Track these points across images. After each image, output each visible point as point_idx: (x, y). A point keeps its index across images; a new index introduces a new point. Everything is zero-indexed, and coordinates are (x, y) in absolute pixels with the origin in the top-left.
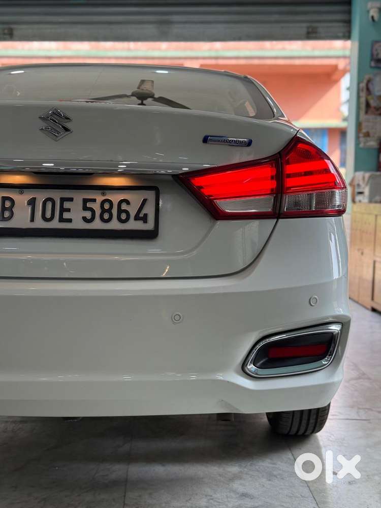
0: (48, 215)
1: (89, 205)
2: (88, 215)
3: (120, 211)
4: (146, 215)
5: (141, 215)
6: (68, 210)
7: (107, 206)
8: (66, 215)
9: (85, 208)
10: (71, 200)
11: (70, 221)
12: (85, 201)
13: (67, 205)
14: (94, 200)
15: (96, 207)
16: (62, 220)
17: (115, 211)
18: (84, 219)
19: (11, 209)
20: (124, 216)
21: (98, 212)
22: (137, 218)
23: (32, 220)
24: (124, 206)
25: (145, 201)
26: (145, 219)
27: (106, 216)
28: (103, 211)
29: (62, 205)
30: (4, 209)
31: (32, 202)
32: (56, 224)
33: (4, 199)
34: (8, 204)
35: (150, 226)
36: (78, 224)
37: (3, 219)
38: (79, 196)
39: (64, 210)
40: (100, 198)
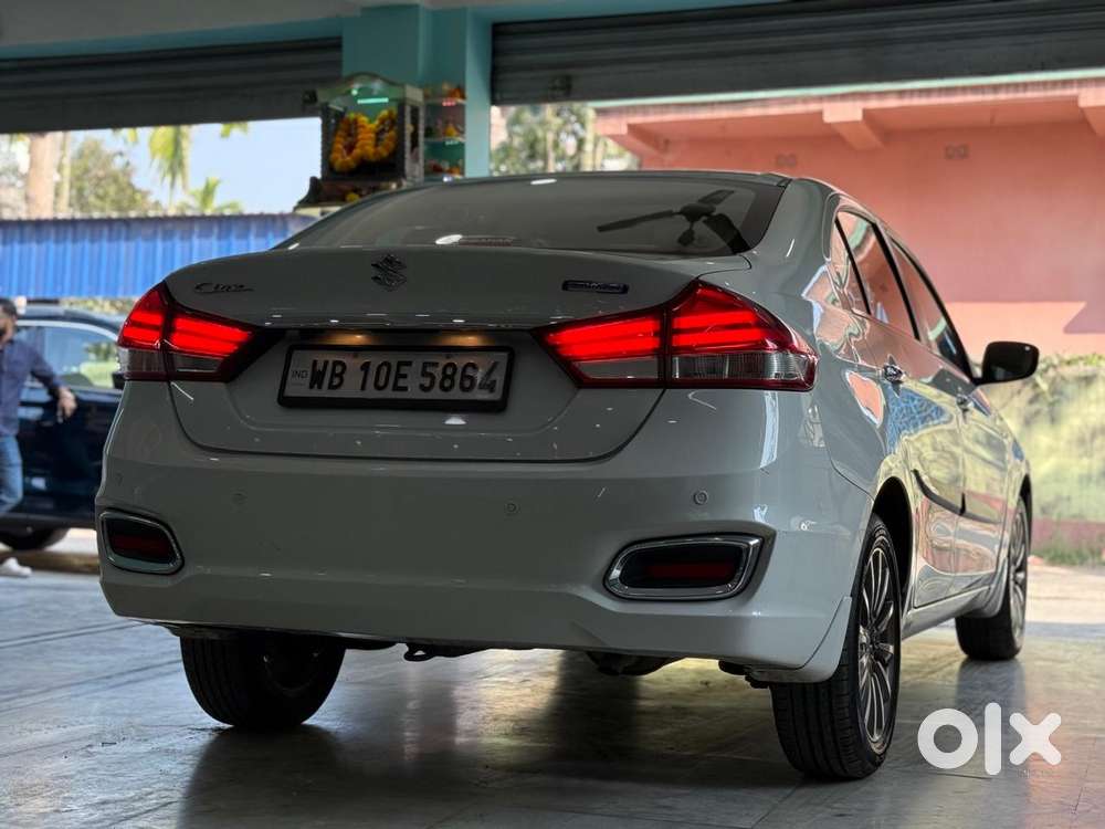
0: (381, 383)
1: (428, 370)
2: (427, 382)
3: (464, 376)
4: (493, 383)
5: (488, 383)
6: (405, 376)
7: (449, 372)
8: (401, 383)
9: (424, 374)
10: (409, 364)
11: (405, 389)
12: (425, 365)
13: (404, 370)
14: (436, 364)
15: (437, 371)
16: (396, 388)
17: (458, 378)
18: (422, 387)
19: (340, 376)
20: (467, 384)
21: (439, 378)
22: (482, 387)
23: (363, 388)
24: (470, 372)
25: (495, 365)
26: (491, 388)
27: (447, 383)
28: (445, 376)
29: (398, 370)
30: (333, 374)
31: (365, 367)
32: (389, 393)
33: (336, 363)
34: (339, 369)
35: (496, 396)
36: (414, 393)
37: (331, 387)
38: (418, 360)
39: (400, 376)
40: (443, 362)
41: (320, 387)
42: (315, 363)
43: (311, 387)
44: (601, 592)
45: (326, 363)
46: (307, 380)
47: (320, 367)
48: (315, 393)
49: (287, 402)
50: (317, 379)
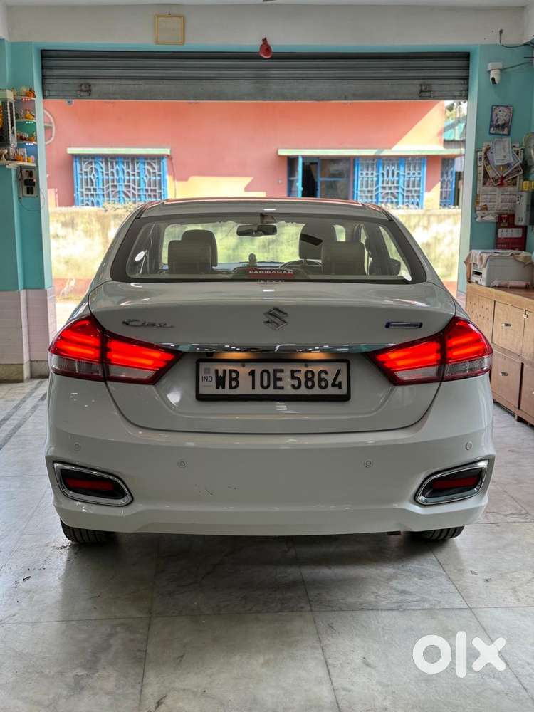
0: (265, 384)
1: (296, 375)
2: (296, 383)
3: (320, 380)
4: (340, 383)
5: (337, 383)
6: (280, 379)
7: (309, 375)
8: (279, 384)
9: (293, 378)
10: (282, 371)
11: (282, 388)
12: (293, 372)
13: (279, 375)
14: (299, 371)
15: (301, 376)
16: (276, 387)
17: (316, 379)
18: (293, 386)
19: (236, 379)
20: (323, 384)
21: (303, 380)
22: (334, 385)
23: (253, 388)
24: (323, 376)
25: (339, 371)
26: (340, 386)
27: (310, 384)
28: (307, 379)
29: (275, 375)
30: (231, 379)
31: (252, 373)
32: (271, 391)
33: (231, 371)
34: (234, 375)
35: (344, 391)
36: (289, 390)
37: (231, 387)
38: (288, 368)
39: (277, 379)
40: (304, 369)
41: (223, 388)
42: (217, 371)
43: (218, 388)
44: (412, 503)
45: (224, 371)
46: (214, 383)
47: (220, 374)
48: (220, 392)
49: (201, 398)
50: (220, 382)
